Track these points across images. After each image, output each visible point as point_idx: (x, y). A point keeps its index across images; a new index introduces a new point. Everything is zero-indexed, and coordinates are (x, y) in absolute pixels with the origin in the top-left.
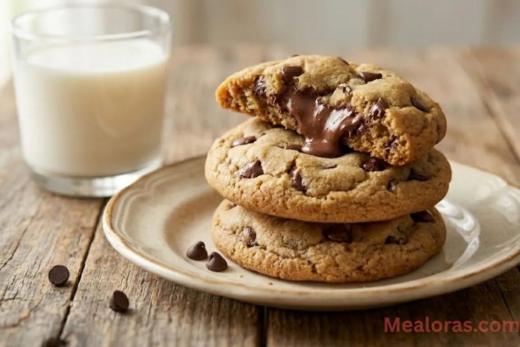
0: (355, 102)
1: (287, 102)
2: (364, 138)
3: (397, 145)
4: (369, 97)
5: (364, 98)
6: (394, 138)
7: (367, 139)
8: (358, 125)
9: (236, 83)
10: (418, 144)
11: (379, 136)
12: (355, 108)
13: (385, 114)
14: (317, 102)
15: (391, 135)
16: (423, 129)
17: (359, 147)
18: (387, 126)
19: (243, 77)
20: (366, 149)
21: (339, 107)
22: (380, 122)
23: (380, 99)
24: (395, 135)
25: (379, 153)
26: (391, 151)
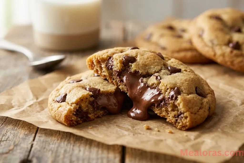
0: (161, 87)
1: (123, 76)
2: (164, 110)
3: (182, 118)
4: (170, 85)
5: (167, 86)
6: (181, 113)
7: (165, 110)
8: (161, 101)
9: (97, 59)
10: (195, 119)
11: (173, 110)
12: (161, 90)
13: (178, 99)
14: (140, 81)
15: (180, 111)
16: (200, 109)
17: (160, 114)
18: (178, 105)
19: (102, 56)
20: (164, 116)
21: (152, 87)
22: (174, 102)
23: (176, 88)
24: (182, 112)
25: (171, 120)
26: (178, 121)
